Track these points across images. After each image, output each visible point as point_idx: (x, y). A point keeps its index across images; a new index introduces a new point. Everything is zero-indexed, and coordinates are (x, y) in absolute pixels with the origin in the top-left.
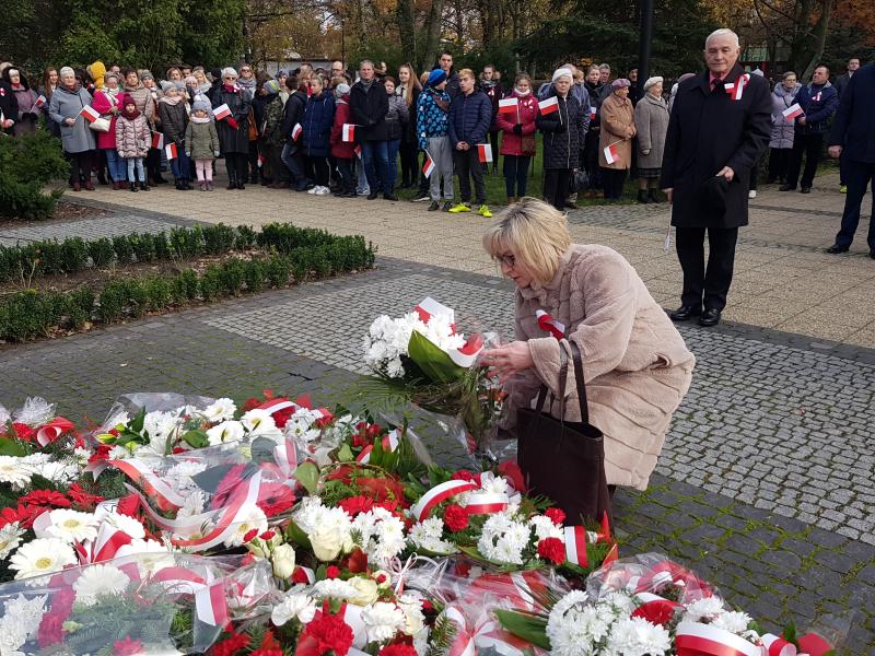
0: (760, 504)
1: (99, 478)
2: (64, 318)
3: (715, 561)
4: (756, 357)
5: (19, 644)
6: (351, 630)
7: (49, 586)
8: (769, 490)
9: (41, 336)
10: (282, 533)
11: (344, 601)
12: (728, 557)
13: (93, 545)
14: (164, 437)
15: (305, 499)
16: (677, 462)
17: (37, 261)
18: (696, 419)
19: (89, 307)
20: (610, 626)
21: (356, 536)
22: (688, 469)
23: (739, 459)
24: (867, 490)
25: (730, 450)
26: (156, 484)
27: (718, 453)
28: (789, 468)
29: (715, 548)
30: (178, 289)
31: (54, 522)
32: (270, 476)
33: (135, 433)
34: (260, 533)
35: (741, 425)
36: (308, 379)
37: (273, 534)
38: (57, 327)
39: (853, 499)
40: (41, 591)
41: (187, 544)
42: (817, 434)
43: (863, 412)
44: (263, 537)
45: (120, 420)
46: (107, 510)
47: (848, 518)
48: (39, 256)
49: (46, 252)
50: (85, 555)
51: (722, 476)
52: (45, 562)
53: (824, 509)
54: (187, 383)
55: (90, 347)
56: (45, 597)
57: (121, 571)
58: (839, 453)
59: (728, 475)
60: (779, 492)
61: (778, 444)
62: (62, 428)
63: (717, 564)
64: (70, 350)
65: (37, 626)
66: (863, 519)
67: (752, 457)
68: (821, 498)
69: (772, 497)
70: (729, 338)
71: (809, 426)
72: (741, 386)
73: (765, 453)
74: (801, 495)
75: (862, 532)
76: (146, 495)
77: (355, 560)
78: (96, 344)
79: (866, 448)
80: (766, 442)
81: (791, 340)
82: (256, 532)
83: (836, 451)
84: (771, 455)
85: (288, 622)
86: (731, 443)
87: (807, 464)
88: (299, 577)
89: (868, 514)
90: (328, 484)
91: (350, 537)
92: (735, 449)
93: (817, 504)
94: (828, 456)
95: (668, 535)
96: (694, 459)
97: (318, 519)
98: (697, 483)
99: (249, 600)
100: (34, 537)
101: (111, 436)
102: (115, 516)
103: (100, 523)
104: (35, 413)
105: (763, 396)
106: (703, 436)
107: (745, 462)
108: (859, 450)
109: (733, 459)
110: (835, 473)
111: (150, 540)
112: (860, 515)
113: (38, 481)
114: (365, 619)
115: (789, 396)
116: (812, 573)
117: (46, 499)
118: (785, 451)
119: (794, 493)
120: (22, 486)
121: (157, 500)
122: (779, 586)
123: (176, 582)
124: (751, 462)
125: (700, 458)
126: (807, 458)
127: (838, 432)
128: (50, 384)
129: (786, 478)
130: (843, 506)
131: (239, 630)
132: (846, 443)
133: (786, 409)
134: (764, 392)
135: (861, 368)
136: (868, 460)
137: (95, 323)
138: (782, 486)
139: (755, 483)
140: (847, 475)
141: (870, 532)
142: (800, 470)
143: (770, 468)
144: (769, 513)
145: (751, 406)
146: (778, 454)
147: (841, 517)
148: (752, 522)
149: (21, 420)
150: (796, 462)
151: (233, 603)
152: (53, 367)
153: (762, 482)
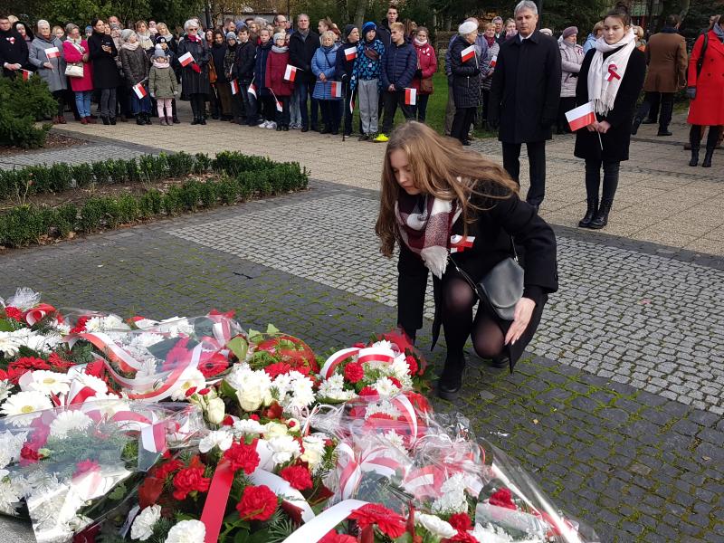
0: (602, 373)
1: (73, 348)
2: (52, 228)
3: (562, 416)
4: (611, 260)
5: (5, 464)
6: (258, 456)
7: (31, 426)
8: (609, 363)
9: (33, 243)
10: (217, 391)
12: (571, 413)
13: (66, 397)
15: (235, 365)
16: (539, 342)
17: (30, 182)
18: (558, 308)
19: (72, 219)
21: (275, 392)
22: (548, 347)
23: (589, 339)
24: (687, 363)
25: (584, 333)
26: (118, 352)
27: (572, 335)
28: (627, 346)
29: (562, 406)
30: (145, 205)
31: (35, 380)
32: (209, 347)
34: (198, 390)
35: (593, 313)
36: (249, 278)
37: (209, 391)
38: (46, 236)
39: (676, 370)
40: (25, 429)
41: (142, 397)
42: (653, 320)
43: (692, 303)
44: (200, 393)
46: (77, 371)
47: (670, 384)
48: (32, 178)
49: (37, 174)
50: (59, 404)
51: (574, 352)
52: (28, 410)
53: (652, 377)
54: (151, 280)
55: (73, 252)
56: (27, 433)
57: (87, 416)
58: (669, 335)
59: (579, 352)
60: (618, 365)
61: (621, 328)
62: (46, 311)
63: (563, 418)
64: (58, 254)
65: (19, 452)
66: (682, 385)
67: (600, 338)
68: (650, 369)
69: (611, 368)
70: (591, 245)
71: (648, 314)
72: (597, 283)
74: (634, 367)
75: (680, 395)
76: (111, 361)
77: (273, 411)
78: (78, 249)
79: (691, 331)
80: (612, 326)
81: (642, 247)
82: (195, 389)
83: (666, 333)
84: (615, 336)
85: (212, 450)
86: (584, 327)
87: (643, 343)
88: (228, 422)
89: (685, 381)
90: (256, 354)
91: (270, 393)
92: (587, 332)
93: (646, 373)
94: (660, 337)
95: (526, 397)
96: (553, 339)
97: (245, 378)
98: (552, 357)
99: (184, 436)
100: (20, 390)
102: (84, 376)
103: (72, 380)
104: (24, 300)
105: (614, 290)
106: (562, 321)
107: (592, 341)
108: (685, 333)
109: (584, 339)
110: (663, 350)
111: (111, 394)
112: (680, 382)
113: (24, 351)
114: (270, 447)
115: (634, 291)
116: (636, 424)
117: (30, 363)
118: (626, 333)
120: (12, 354)
121: (119, 365)
122: (610, 435)
123: (127, 422)
124: (598, 341)
125: (558, 338)
126: (643, 339)
127: (670, 319)
129: (624, 354)
130: (667, 375)
131: (175, 457)
132: (676, 327)
133: (631, 300)
134: (615, 287)
135: (696, 268)
136: (691, 340)
137: (78, 232)
138: (621, 360)
139: (599, 357)
140: (673, 352)
141: (687, 394)
142: (636, 348)
143: (612, 346)
144: (608, 380)
145: (603, 298)
146: (620, 335)
147: (665, 383)
148: (594, 388)
149: (12, 305)
150: (633, 341)
151: (172, 437)
152: (43, 267)
153: (605, 357)
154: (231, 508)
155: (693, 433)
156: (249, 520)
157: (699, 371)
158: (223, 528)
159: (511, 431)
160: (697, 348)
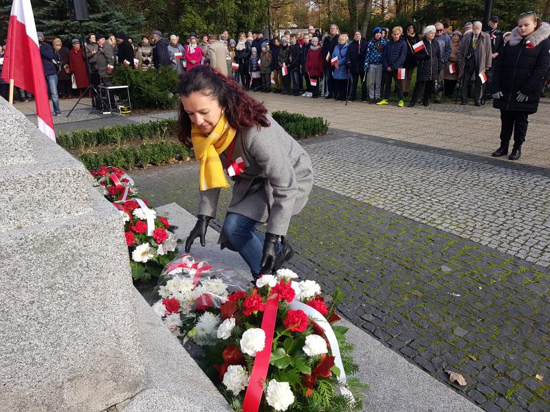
0: (529, 259)
2: (178, 155)
4: (538, 184)
6: (294, 291)
8: (535, 253)
9: (167, 163)
12: (506, 284)
16: (484, 236)
17: (166, 128)
18: (497, 214)
22: (490, 239)
23: (520, 236)
25: (515, 231)
27: (508, 232)
29: (500, 280)
35: (524, 219)
38: (174, 159)
48: (167, 126)
51: (509, 244)
55: (189, 169)
59: (513, 244)
60: (541, 254)
61: (544, 229)
63: (500, 287)
64: (180, 169)
69: (536, 256)
70: (523, 173)
72: (526, 198)
78: (192, 167)
80: (537, 228)
84: (539, 234)
85: (264, 286)
86: (517, 228)
92: (519, 231)
95: (473, 271)
96: (494, 235)
98: (493, 246)
105: (538, 204)
106: (501, 223)
107: (523, 237)
109: (516, 236)
114: (301, 287)
122: (534, 300)
124: (527, 237)
125: (497, 234)
128: (171, 185)
129: (546, 247)
138: (543, 251)
139: (528, 248)
143: (537, 241)
144: (534, 264)
145: (531, 209)
146: (543, 234)
148: (523, 268)
152: (172, 177)
153: (532, 248)
154: (280, 324)
156: (290, 331)
158: (275, 335)
159: (463, 293)
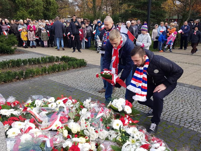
0: (172, 122)
1: (25, 115)
2: (17, 77)
3: (161, 134)
6: (80, 149)
7: (15, 138)
8: (174, 118)
9: (12, 81)
10: (65, 127)
11: (78, 142)
12: (164, 133)
13: (24, 129)
14: (39, 105)
19: (22, 75)
20: (135, 149)
24: (196, 119)
25: (166, 109)
26: (37, 116)
28: (178, 114)
29: (161, 132)
30: (42, 71)
31: (16, 124)
32: (63, 115)
33: (33, 105)
34: (60, 127)
35: (168, 104)
36: (71, 92)
37: (63, 127)
38: (15, 79)
39: (192, 121)
40: (13, 139)
41: (44, 129)
42: (185, 106)
43: (196, 101)
44: (61, 128)
45: (30, 102)
46: (27, 121)
47: (191, 125)
48: (11, 63)
49: (13, 62)
50: (23, 132)
51: (163, 115)
52: (14, 133)
53: (186, 123)
54: (44, 92)
55: (22, 84)
56: (14, 141)
57: (30, 135)
58: (190, 110)
59: (165, 115)
60: (176, 119)
61: (176, 108)
62: (17, 103)
64: (18, 84)
65: (13, 147)
66: (194, 125)
67: (170, 111)
68: (185, 121)
69: (174, 120)
71: (183, 104)
73: (173, 110)
74: (181, 120)
75: (194, 128)
76: (36, 119)
78: (24, 83)
79: (196, 109)
80: (174, 108)
81: (180, 84)
83: (189, 110)
85: (66, 147)
86: (166, 108)
87: (182, 113)
88: (68, 137)
89: (196, 124)
90: (75, 117)
93: (184, 122)
94: (187, 111)
99: (58, 142)
100: (12, 127)
101: (28, 105)
102: (29, 123)
103: (26, 124)
104: (11, 100)
105: (173, 97)
107: (168, 112)
108: (194, 110)
109: (166, 111)
110: (188, 115)
111: (36, 128)
112: (194, 124)
113: (12, 115)
114: (83, 146)
115: (179, 97)
116: (182, 137)
117: (14, 119)
118: (178, 110)
119: (179, 119)
120: (9, 116)
121: (38, 119)
122: (175, 140)
123: (42, 138)
126: (182, 111)
127: (190, 106)
129: (178, 116)
131: (56, 148)
132: (192, 108)
133: (178, 100)
134: (174, 96)
135: (196, 91)
136: (196, 112)
137: (24, 78)
139: (171, 117)
140: (191, 115)
141: (196, 128)
142: (181, 114)
143: (174, 113)
144: (173, 124)
145: (170, 99)
146: (176, 110)
147: (189, 125)
148: (170, 126)
149: (8, 101)
150: (180, 112)
151: (54, 142)
152: (14, 88)
153: (172, 117)
155: (199, 140)
157: (199, 121)
160: (198, 114)
